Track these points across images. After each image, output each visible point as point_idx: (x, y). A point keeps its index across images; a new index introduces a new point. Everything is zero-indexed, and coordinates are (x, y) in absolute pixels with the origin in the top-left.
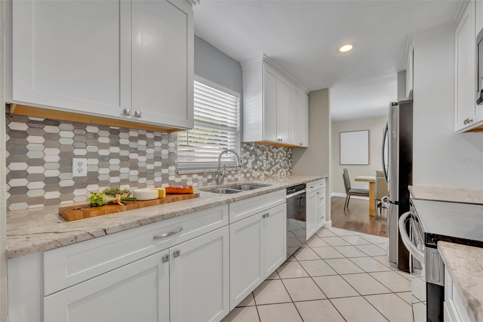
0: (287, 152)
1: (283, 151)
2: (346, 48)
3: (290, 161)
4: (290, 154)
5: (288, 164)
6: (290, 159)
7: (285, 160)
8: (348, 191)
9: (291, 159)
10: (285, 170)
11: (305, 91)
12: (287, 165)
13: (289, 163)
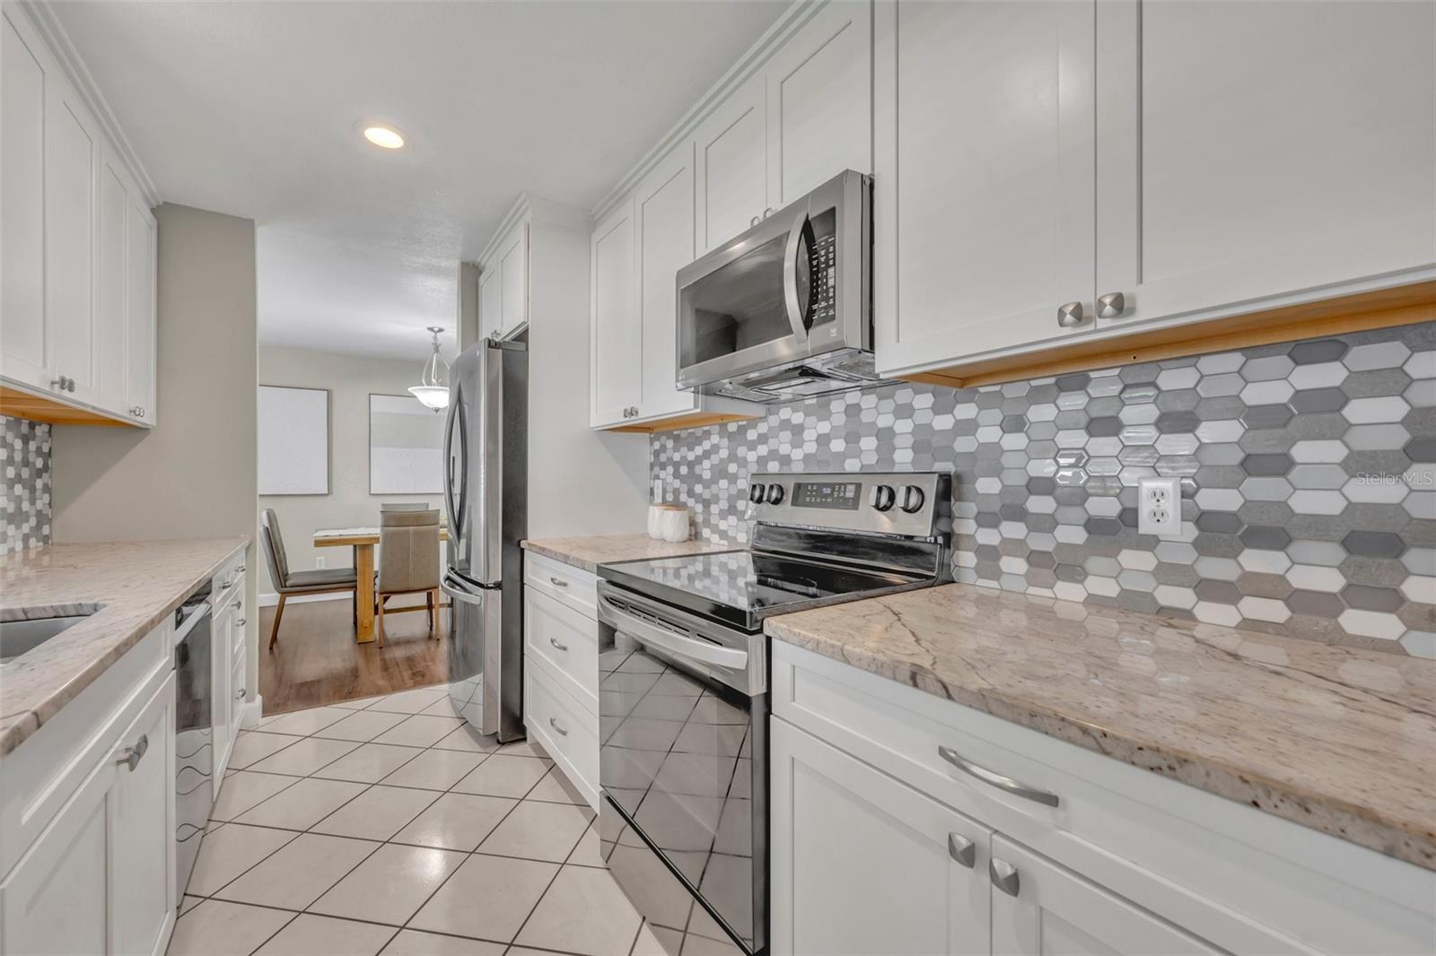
0: (26, 440)
1: (10, 437)
2: (384, 137)
3: (39, 483)
4: (39, 451)
5: (33, 501)
6: (39, 473)
7: (18, 479)
8: (285, 581)
9: (45, 475)
10: (18, 527)
11: (146, 191)
12: (26, 506)
13: (38, 493)
